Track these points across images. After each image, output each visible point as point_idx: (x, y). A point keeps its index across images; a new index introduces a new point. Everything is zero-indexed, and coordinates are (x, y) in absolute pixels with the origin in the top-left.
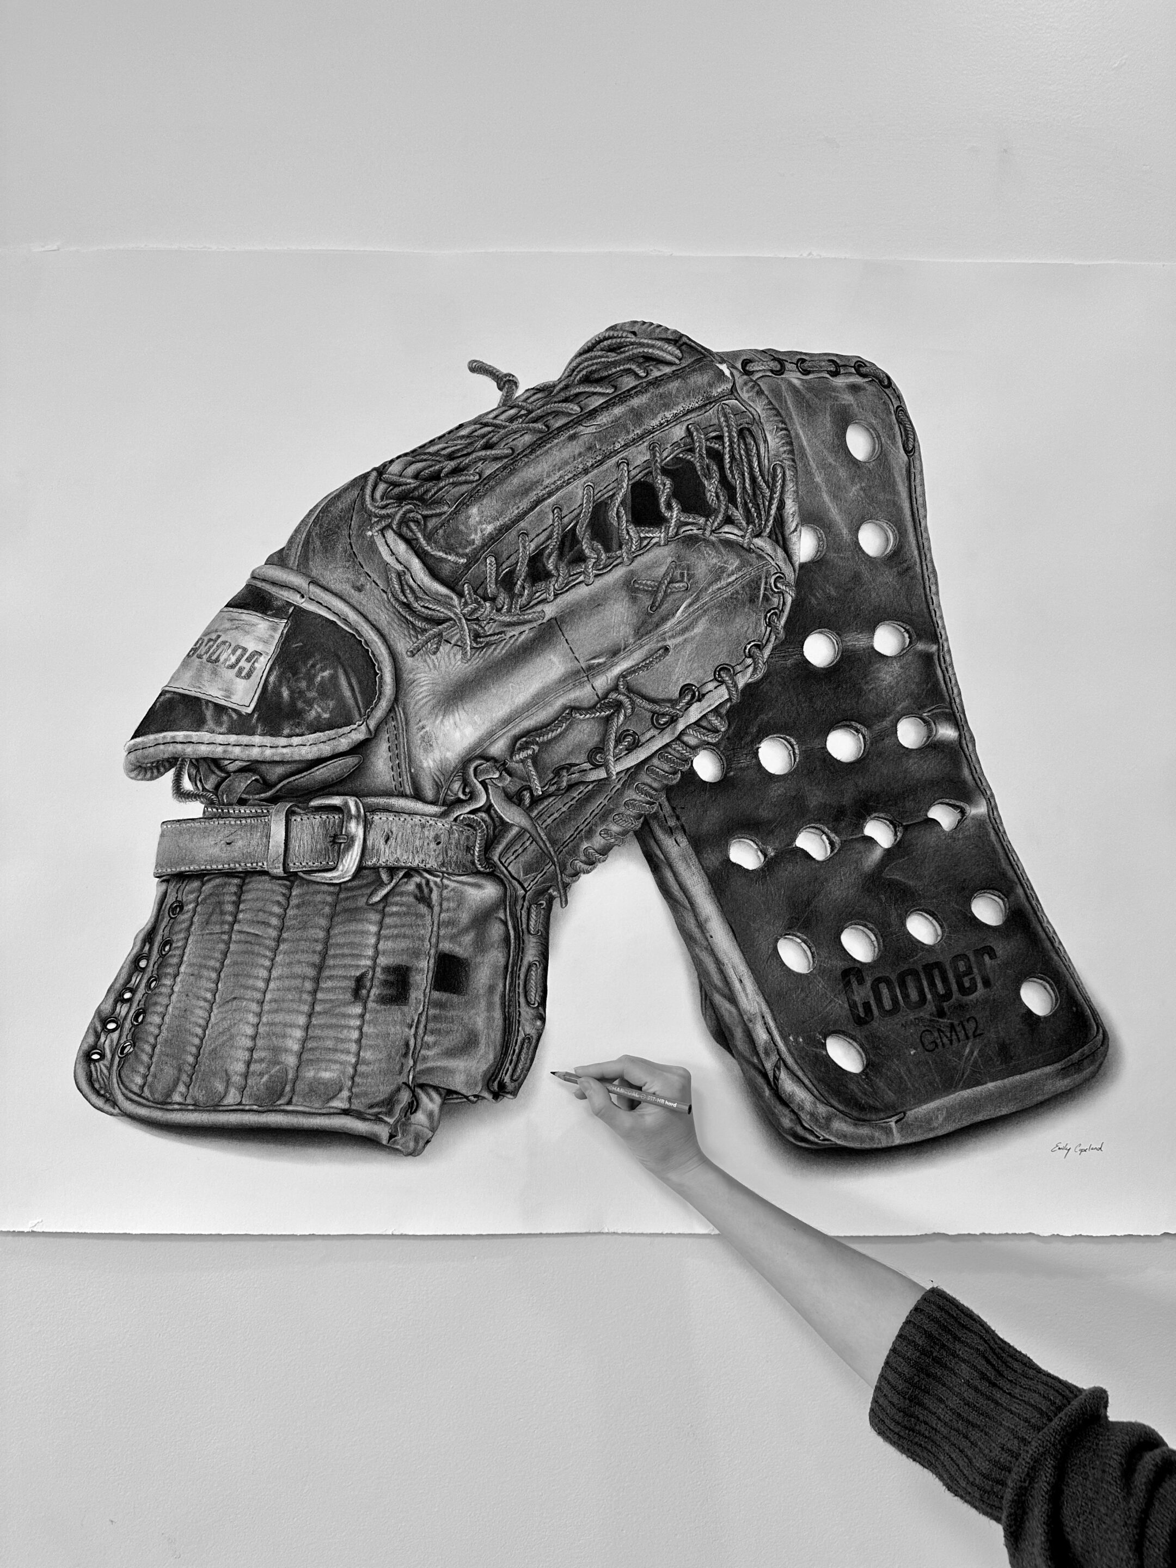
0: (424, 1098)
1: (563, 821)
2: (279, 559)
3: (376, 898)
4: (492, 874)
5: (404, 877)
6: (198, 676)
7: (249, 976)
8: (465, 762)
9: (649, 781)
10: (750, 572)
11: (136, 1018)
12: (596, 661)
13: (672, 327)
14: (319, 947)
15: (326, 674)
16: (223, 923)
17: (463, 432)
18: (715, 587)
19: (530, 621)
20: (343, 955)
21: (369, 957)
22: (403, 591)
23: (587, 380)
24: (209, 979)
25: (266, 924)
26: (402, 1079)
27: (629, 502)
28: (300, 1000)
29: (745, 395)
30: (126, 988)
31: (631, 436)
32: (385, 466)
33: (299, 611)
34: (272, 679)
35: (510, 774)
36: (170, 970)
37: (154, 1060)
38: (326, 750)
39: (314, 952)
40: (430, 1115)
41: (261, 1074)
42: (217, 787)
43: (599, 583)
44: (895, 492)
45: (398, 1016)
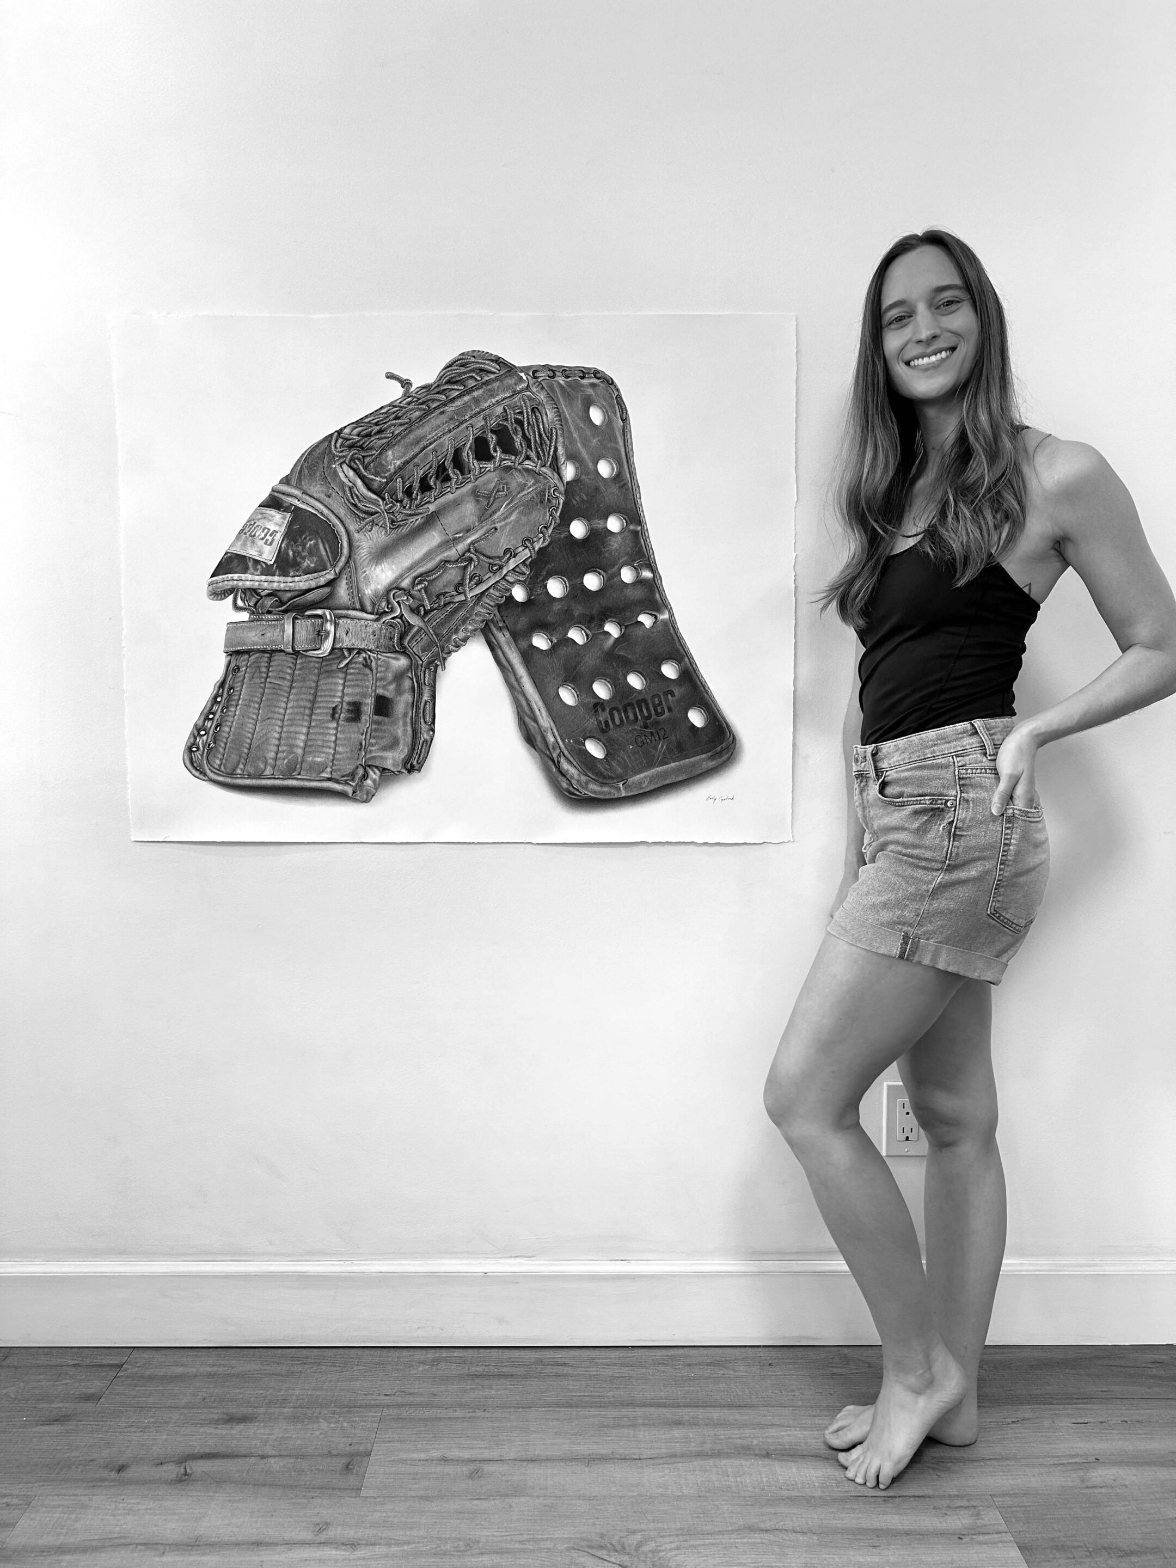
0: (371, 773)
1: (442, 624)
2: (286, 481)
3: (342, 665)
4: (404, 652)
5: (356, 654)
6: (244, 545)
7: (276, 706)
8: (388, 591)
9: (488, 601)
10: (540, 486)
11: (216, 729)
12: (458, 536)
13: (494, 353)
14: (313, 691)
15: (312, 542)
16: (261, 678)
17: (384, 411)
18: (521, 495)
19: (421, 513)
20: (325, 696)
21: (339, 697)
22: (352, 497)
23: (449, 382)
24: (254, 708)
25: (284, 679)
26: (359, 762)
27: (473, 447)
28: (303, 720)
29: (534, 390)
30: (210, 713)
31: (474, 412)
32: (342, 429)
33: (297, 508)
34: (283, 545)
35: (412, 598)
36: (233, 703)
37: (227, 750)
38: (313, 584)
39: (310, 694)
40: (374, 781)
41: (284, 759)
42: (256, 604)
43: (458, 492)
44: (617, 443)
45: (356, 729)
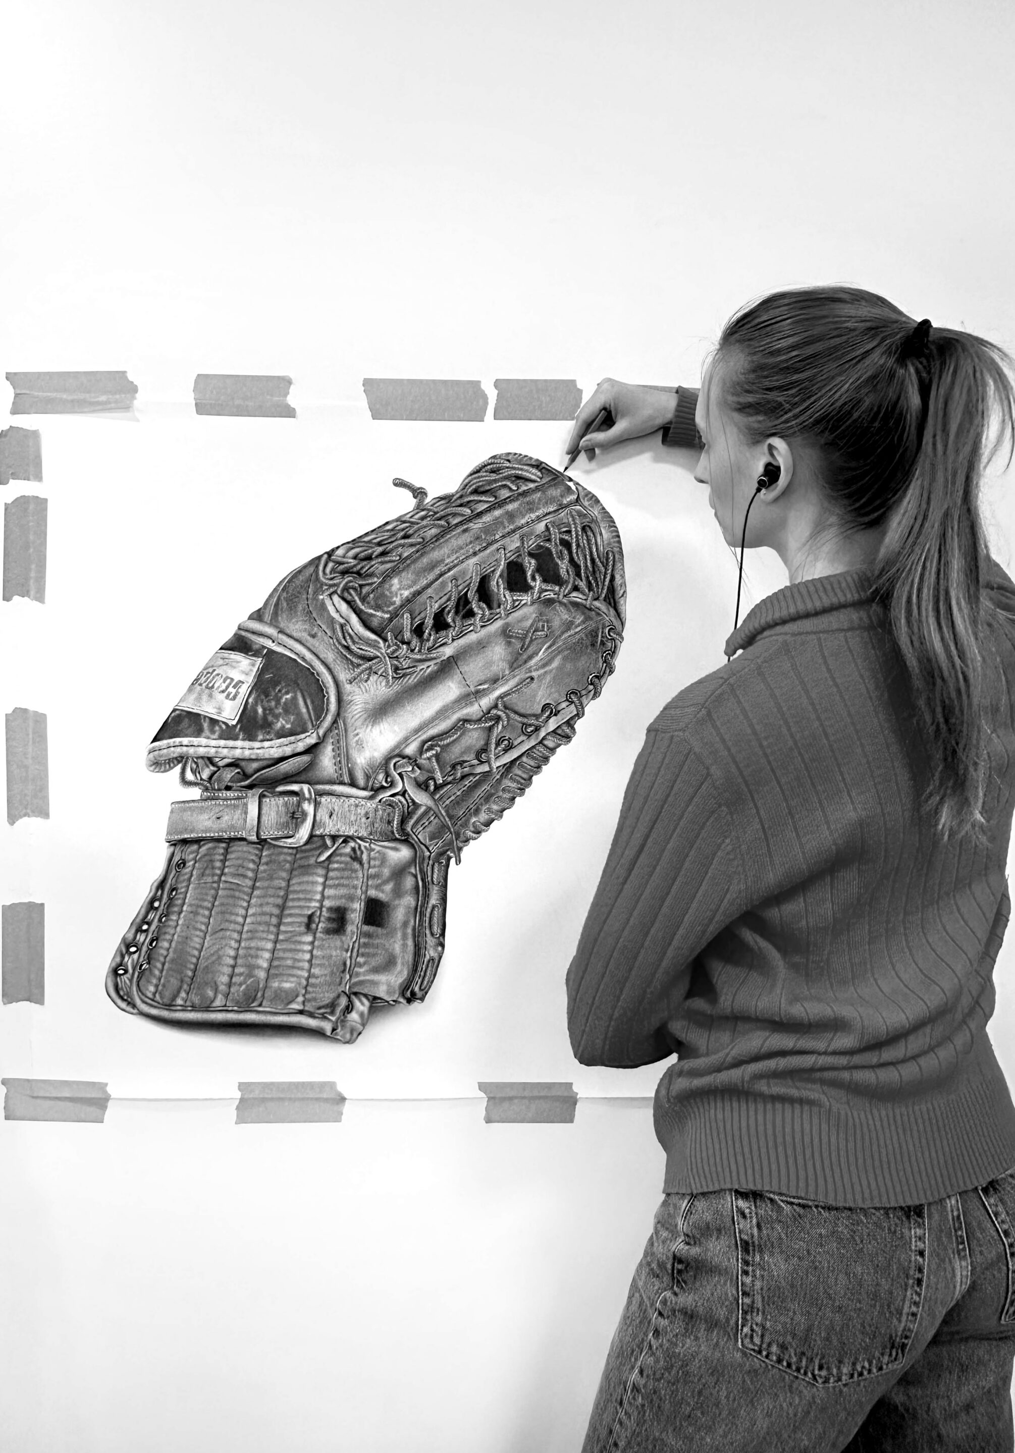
0: (357, 1003)
1: (457, 803)
2: (258, 616)
3: (323, 858)
4: (406, 840)
5: (343, 842)
6: (199, 699)
7: (231, 914)
8: (388, 759)
9: (519, 773)
10: (591, 625)
11: (151, 944)
12: (481, 687)
13: (535, 457)
14: (282, 893)
15: (288, 696)
16: (213, 875)
17: (389, 527)
18: (566, 635)
19: (435, 659)
20: (299, 899)
21: (318, 901)
22: (344, 638)
23: (476, 492)
24: (204, 916)
25: (245, 876)
26: (341, 989)
27: (505, 575)
28: (268, 932)
29: (586, 503)
30: (144, 922)
31: (507, 530)
32: (333, 550)
33: (271, 652)
34: (250, 700)
35: (419, 768)
36: (176, 909)
37: (164, 973)
38: (288, 751)
39: (278, 896)
40: (362, 1015)
41: (240, 985)
42: (210, 778)
43: (484, 632)
45: (338, 943)
